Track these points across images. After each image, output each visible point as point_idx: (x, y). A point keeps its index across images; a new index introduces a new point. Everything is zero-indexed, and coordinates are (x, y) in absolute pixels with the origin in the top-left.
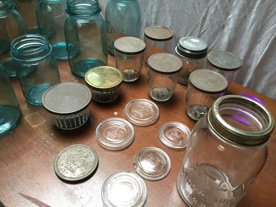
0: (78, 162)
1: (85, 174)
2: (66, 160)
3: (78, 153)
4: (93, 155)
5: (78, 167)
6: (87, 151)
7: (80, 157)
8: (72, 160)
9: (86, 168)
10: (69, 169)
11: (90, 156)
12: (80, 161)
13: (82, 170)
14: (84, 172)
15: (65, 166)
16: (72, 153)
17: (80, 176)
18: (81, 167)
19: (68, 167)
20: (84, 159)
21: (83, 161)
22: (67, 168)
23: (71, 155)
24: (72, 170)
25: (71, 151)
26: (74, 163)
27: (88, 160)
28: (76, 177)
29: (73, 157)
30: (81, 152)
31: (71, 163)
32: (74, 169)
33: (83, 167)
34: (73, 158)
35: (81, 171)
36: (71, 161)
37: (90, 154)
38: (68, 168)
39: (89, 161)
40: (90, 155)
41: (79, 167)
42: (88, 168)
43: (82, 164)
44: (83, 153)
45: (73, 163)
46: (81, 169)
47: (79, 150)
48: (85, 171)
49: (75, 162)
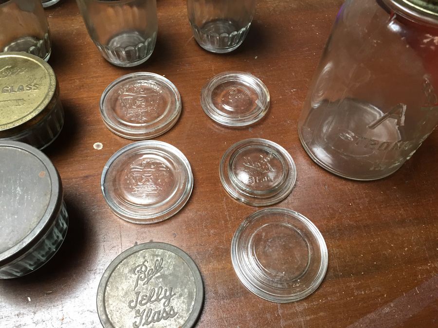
0: (156, 289)
1: (195, 294)
2: (131, 311)
3: (133, 276)
4: (163, 253)
5: (168, 299)
6: (144, 257)
7: (146, 279)
8: (143, 299)
9: (183, 285)
10: (158, 320)
11: (162, 259)
12: (158, 285)
13: (181, 296)
14: (189, 294)
15: (143, 321)
16: (123, 289)
17: (191, 307)
18: (173, 293)
19: (150, 319)
20: (159, 274)
21: (161, 280)
22: (150, 322)
23: (126, 293)
24: (164, 315)
25: (118, 288)
26: (153, 299)
27: (168, 269)
28: (186, 316)
29: (133, 293)
30: (138, 269)
31: (144, 307)
32: (167, 309)
33: (176, 288)
34: (138, 294)
35: (182, 298)
36: (143, 302)
37: (157, 256)
38: (155, 319)
39: (171, 268)
40: (159, 258)
41: (171, 296)
42: (185, 281)
43: (166, 285)
44: (144, 269)
45: (149, 300)
46: (178, 295)
47: (126, 271)
48: (186, 290)
49: (151, 297)
